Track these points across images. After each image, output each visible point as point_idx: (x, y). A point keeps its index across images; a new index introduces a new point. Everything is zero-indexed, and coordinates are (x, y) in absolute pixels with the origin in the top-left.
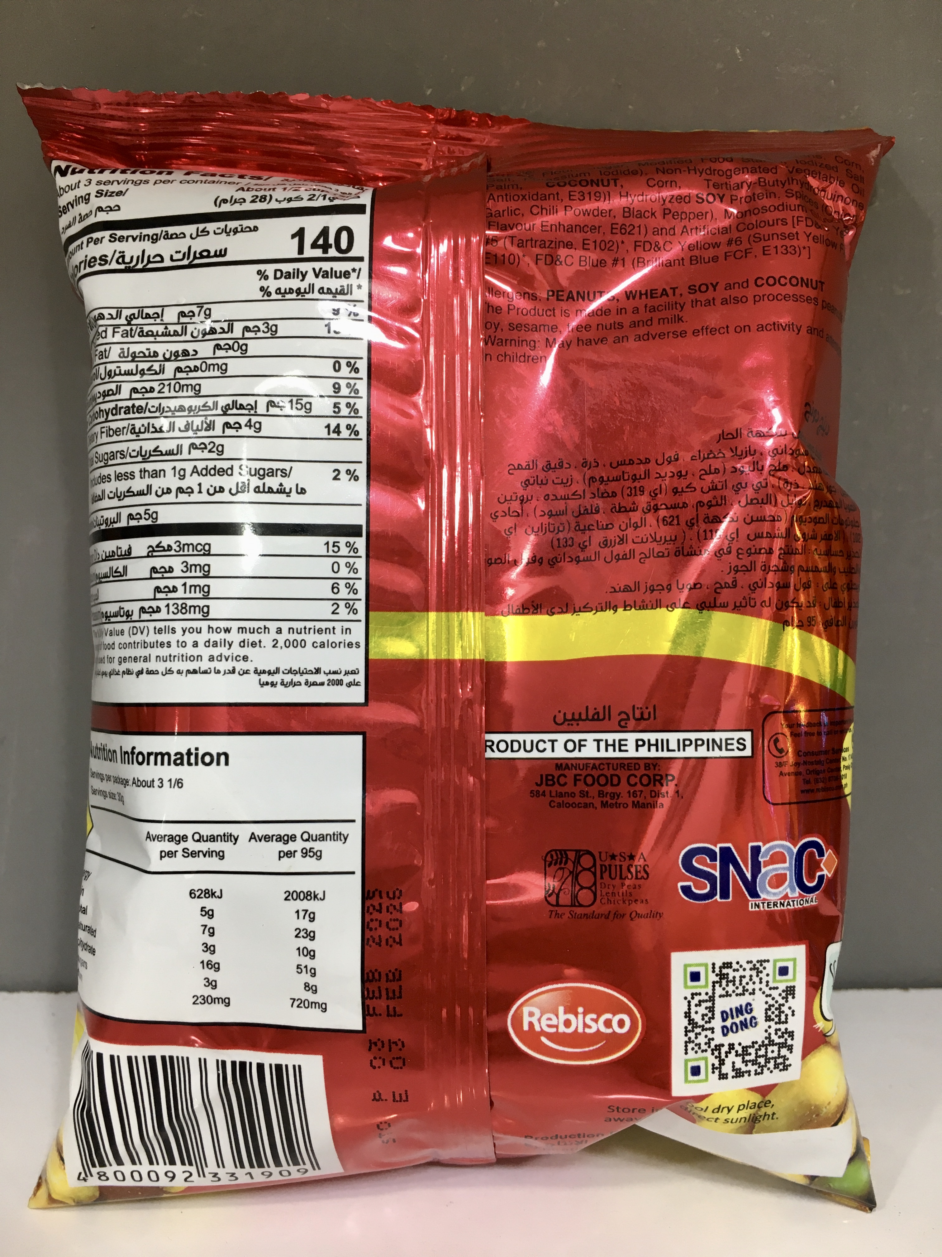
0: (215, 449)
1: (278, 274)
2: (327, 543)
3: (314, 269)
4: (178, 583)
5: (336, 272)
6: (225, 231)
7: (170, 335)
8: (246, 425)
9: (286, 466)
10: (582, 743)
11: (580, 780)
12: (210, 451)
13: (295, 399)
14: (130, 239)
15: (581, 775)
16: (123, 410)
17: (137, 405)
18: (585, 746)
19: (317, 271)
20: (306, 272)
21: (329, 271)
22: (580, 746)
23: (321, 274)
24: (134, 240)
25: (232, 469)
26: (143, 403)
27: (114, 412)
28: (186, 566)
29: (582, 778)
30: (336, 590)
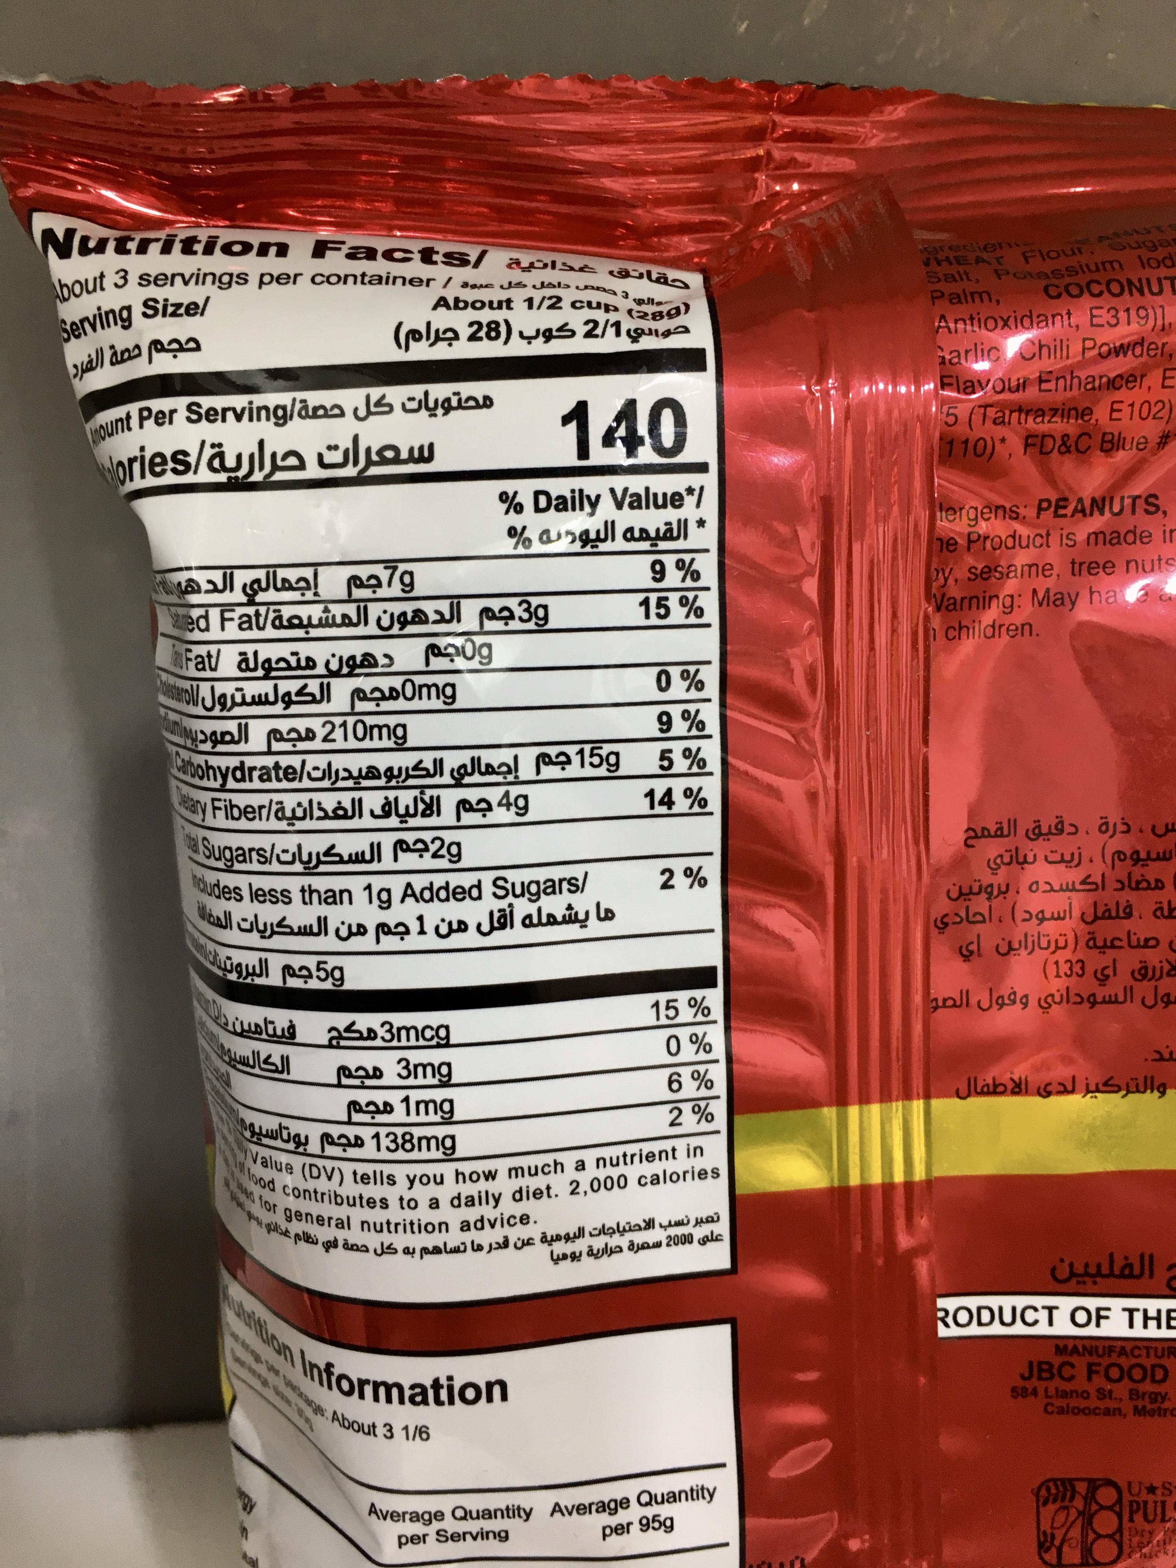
0: (444, 852)
1: (543, 500)
2: (656, 1004)
3: (612, 491)
4: (395, 1098)
5: (655, 495)
6: (424, 404)
7: (334, 625)
8: (500, 804)
9: (577, 871)
10: (1103, 1313)
11: (1097, 1372)
12: (435, 856)
13: (587, 748)
14: (230, 415)
15: (1099, 1365)
16: (256, 774)
17: (283, 765)
18: (1107, 1317)
19: (619, 495)
20: (598, 497)
21: (643, 494)
22: (1099, 1318)
23: (628, 500)
24: (239, 417)
25: (479, 886)
26: (295, 761)
27: (238, 774)
28: (406, 1067)
29: (1101, 1369)
30: (675, 1086)
